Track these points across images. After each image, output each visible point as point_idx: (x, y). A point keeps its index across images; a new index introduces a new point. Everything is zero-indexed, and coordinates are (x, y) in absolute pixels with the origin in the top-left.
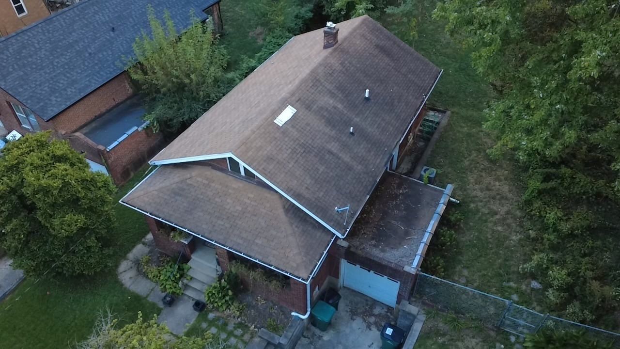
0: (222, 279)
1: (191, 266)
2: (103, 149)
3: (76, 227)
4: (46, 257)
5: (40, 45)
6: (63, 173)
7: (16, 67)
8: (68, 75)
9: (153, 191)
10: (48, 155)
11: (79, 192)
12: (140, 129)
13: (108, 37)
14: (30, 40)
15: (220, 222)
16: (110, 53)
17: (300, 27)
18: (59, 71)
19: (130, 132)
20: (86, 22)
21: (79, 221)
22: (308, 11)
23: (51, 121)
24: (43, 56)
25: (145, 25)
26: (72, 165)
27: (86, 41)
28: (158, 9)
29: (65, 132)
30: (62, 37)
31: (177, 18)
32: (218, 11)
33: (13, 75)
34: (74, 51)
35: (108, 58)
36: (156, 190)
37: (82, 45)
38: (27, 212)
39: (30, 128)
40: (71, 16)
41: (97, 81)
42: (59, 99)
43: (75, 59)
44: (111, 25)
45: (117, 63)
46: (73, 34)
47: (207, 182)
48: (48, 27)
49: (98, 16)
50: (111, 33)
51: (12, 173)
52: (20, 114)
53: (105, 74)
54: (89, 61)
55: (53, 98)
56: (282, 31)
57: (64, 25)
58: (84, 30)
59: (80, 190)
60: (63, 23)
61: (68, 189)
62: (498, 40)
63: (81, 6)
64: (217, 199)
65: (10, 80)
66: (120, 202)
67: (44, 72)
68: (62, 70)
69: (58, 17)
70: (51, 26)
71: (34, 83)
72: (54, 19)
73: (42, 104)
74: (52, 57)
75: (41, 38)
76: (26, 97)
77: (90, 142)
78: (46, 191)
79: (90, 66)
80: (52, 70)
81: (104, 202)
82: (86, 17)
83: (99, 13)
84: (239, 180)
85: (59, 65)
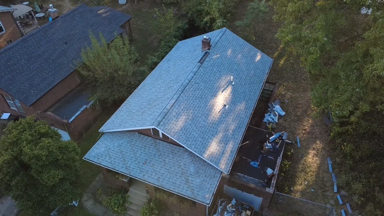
0: (150, 203)
1: (130, 195)
2: (66, 122)
3: (58, 179)
4: (38, 198)
5: (21, 57)
6: (48, 145)
7: (6, 72)
8: (40, 75)
10: (36, 132)
11: (58, 155)
12: (88, 107)
13: (63, 49)
14: (14, 54)
16: (65, 59)
17: (181, 35)
18: (34, 73)
19: (82, 109)
20: (48, 40)
21: (59, 174)
22: (186, 24)
23: (32, 106)
24: (23, 64)
25: (85, 39)
26: (52, 137)
27: (50, 52)
28: (93, 28)
29: (40, 112)
30: (34, 51)
31: (105, 33)
32: (129, 26)
33: (5, 78)
34: (43, 59)
35: (64, 62)
37: (47, 55)
38: (25, 171)
39: (16, 109)
40: (39, 36)
41: (59, 77)
42: (36, 92)
43: (43, 65)
44: (64, 40)
45: (71, 65)
46: (41, 48)
48: (24, 45)
49: (55, 35)
50: (65, 45)
51: (13, 146)
52: (9, 101)
53: (63, 73)
54: (52, 65)
55: (32, 91)
56: (171, 38)
57: (35, 42)
58: (48, 45)
59: (59, 154)
60: (33, 41)
61: (51, 154)
62: (319, 51)
63: (45, 29)
65: (3, 82)
66: (83, 158)
67: (25, 75)
68: (36, 72)
69: (31, 37)
70: (26, 44)
71: (19, 82)
72: (28, 39)
73: (25, 95)
74: (28, 64)
75: (21, 52)
76: (15, 92)
77: (58, 118)
78: (38, 158)
79: (53, 68)
80: (29, 72)
81: (74, 160)
82: (48, 36)
83: (56, 33)
84: (158, 140)
85: (34, 69)
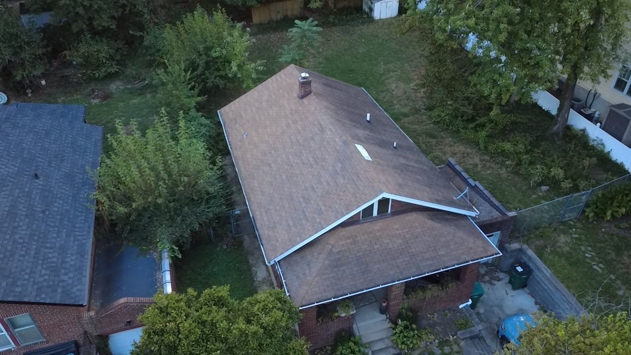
8: (48, 245)
9: (314, 279)
13: (40, 187)
15: (398, 261)
16: (61, 202)
18: (34, 247)
19: (167, 267)
27: (23, 201)
34: (22, 217)
35: (65, 208)
36: (315, 277)
37: (24, 208)
39: (11, 348)
42: (71, 275)
43: (35, 226)
44: (27, 173)
47: (352, 240)
53: (82, 225)
54: (50, 220)
55: (64, 278)
58: (6, 190)
64: (376, 247)
67: (20, 256)
71: (23, 273)
74: (8, 236)
79: (57, 224)
84: (373, 222)
